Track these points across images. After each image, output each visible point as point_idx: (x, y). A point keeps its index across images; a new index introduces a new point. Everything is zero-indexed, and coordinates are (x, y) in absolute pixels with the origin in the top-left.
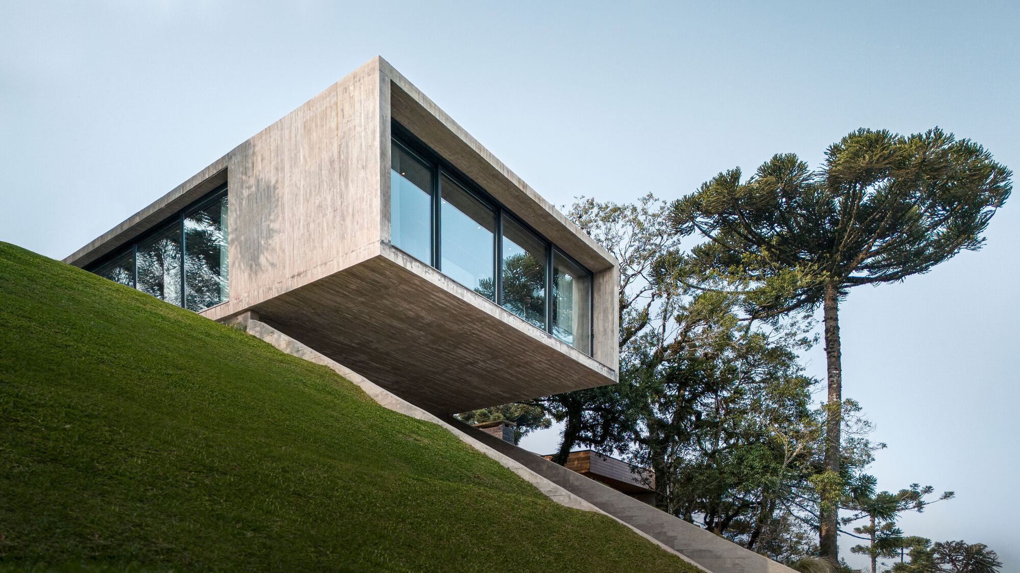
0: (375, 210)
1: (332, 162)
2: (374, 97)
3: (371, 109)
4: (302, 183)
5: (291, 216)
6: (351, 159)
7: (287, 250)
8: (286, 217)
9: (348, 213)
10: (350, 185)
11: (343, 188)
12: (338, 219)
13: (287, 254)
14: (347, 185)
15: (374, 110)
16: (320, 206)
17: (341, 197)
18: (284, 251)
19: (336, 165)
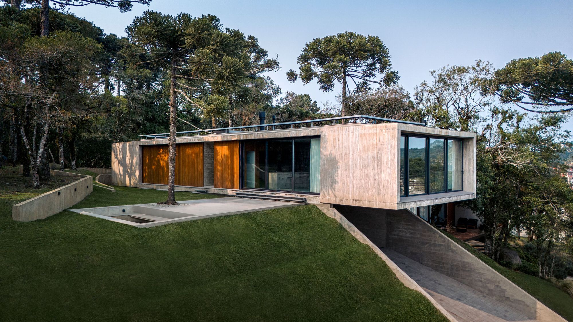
0: (394, 189)
1: (374, 158)
2: (395, 140)
3: (393, 145)
4: (359, 160)
5: (352, 172)
6: (383, 161)
7: (350, 186)
8: (350, 172)
9: (381, 184)
10: (383, 172)
11: (379, 172)
12: (376, 184)
13: (351, 188)
14: (381, 172)
15: (395, 146)
16: (367, 175)
17: (378, 175)
18: (349, 186)
19: (376, 160)
